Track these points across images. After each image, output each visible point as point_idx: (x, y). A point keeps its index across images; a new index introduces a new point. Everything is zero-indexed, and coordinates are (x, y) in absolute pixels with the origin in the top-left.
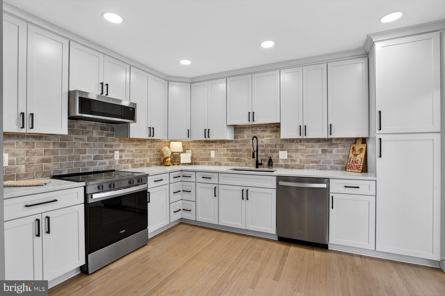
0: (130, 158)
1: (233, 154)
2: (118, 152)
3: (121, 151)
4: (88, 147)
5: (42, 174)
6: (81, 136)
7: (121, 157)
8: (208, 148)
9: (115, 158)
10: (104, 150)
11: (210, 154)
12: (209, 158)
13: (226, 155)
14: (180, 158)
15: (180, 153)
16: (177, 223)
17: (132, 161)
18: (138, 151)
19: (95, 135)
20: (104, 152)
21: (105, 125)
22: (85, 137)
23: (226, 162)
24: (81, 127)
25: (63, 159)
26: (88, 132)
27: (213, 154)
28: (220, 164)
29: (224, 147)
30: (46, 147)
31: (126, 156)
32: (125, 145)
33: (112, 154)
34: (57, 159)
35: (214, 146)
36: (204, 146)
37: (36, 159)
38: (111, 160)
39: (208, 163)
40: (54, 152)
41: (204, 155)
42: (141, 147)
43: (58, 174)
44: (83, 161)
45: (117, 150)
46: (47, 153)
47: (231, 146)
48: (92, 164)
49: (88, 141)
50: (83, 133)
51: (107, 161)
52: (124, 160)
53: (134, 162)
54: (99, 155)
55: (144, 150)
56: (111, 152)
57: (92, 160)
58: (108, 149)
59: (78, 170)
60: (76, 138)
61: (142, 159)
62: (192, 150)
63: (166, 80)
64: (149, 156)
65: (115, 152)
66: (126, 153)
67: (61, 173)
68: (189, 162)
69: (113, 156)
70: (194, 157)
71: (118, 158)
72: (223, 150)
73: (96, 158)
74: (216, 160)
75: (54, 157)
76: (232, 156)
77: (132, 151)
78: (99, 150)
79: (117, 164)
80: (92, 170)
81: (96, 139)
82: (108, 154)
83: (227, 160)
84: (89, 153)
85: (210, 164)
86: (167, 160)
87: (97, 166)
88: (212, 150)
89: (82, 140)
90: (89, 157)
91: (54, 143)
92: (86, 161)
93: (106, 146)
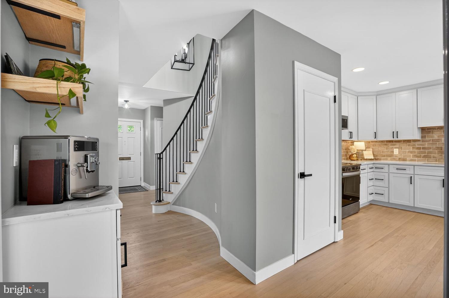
1: (420, 151)
8: (391, 147)
11: (393, 152)
12: (392, 155)
13: (411, 152)
14: (363, 155)
15: (362, 150)
16: (368, 204)
23: (412, 158)
27: (396, 151)
28: (404, 160)
29: (409, 145)
35: (398, 145)
36: (386, 145)
39: (391, 159)
41: (386, 153)
47: (418, 145)
62: (373, 148)
63: (356, 95)
68: (372, 158)
70: (375, 154)
72: (408, 148)
74: (400, 157)
76: (419, 153)
83: (413, 157)
85: (394, 159)
86: (353, 156)
88: (395, 148)
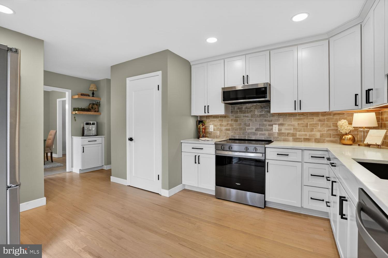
0: (292, 132)
2: (277, 126)
3: (280, 125)
4: (251, 122)
5: (226, 136)
6: (247, 115)
7: (279, 130)
9: (274, 131)
10: (264, 124)
17: (293, 135)
18: (302, 125)
19: (257, 112)
20: (263, 125)
21: (265, 104)
22: (249, 115)
24: (246, 108)
25: (236, 130)
26: (251, 111)
30: (228, 122)
31: (286, 129)
32: (285, 120)
33: (271, 127)
34: (233, 129)
37: (224, 128)
38: (269, 132)
40: (231, 125)
42: (305, 121)
43: (233, 138)
44: (247, 131)
45: (276, 124)
46: (228, 126)
48: (255, 134)
49: (252, 117)
50: (248, 113)
51: (267, 133)
52: (282, 133)
53: (295, 136)
54: (259, 128)
55: (310, 124)
56: (270, 125)
57: (254, 131)
58: (268, 123)
59: (245, 138)
60: (244, 116)
61: (308, 133)
64: (319, 131)
65: (273, 125)
66: (286, 127)
67: (235, 138)
69: (272, 129)
71: (277, 131)
73: (257, 130)
75: (232, 128)
77: (293, 125)
78: (260, 124)
79: (276, 135)
80: (254, 139)
81: (258, 116)
82: (268, 127)
84: (252, 126)
86: (344, 137)
87: (258, 136)
89: (247, 117)
90: (252, 129)
91: (231, 120)
92: (250, 131)
93: (266, 121)
